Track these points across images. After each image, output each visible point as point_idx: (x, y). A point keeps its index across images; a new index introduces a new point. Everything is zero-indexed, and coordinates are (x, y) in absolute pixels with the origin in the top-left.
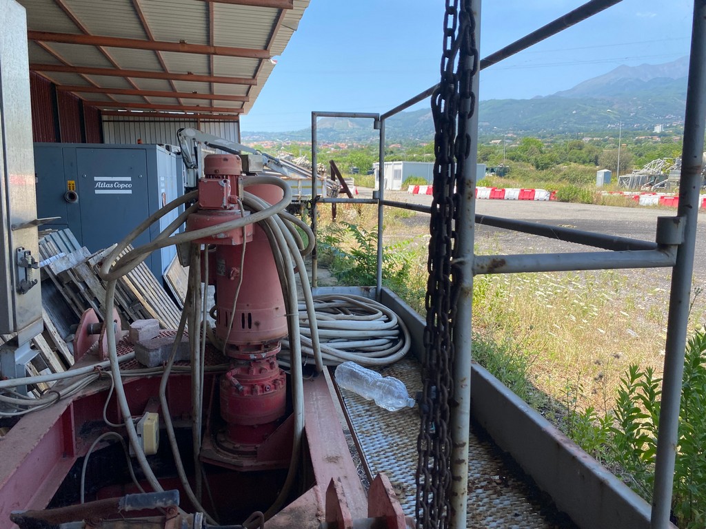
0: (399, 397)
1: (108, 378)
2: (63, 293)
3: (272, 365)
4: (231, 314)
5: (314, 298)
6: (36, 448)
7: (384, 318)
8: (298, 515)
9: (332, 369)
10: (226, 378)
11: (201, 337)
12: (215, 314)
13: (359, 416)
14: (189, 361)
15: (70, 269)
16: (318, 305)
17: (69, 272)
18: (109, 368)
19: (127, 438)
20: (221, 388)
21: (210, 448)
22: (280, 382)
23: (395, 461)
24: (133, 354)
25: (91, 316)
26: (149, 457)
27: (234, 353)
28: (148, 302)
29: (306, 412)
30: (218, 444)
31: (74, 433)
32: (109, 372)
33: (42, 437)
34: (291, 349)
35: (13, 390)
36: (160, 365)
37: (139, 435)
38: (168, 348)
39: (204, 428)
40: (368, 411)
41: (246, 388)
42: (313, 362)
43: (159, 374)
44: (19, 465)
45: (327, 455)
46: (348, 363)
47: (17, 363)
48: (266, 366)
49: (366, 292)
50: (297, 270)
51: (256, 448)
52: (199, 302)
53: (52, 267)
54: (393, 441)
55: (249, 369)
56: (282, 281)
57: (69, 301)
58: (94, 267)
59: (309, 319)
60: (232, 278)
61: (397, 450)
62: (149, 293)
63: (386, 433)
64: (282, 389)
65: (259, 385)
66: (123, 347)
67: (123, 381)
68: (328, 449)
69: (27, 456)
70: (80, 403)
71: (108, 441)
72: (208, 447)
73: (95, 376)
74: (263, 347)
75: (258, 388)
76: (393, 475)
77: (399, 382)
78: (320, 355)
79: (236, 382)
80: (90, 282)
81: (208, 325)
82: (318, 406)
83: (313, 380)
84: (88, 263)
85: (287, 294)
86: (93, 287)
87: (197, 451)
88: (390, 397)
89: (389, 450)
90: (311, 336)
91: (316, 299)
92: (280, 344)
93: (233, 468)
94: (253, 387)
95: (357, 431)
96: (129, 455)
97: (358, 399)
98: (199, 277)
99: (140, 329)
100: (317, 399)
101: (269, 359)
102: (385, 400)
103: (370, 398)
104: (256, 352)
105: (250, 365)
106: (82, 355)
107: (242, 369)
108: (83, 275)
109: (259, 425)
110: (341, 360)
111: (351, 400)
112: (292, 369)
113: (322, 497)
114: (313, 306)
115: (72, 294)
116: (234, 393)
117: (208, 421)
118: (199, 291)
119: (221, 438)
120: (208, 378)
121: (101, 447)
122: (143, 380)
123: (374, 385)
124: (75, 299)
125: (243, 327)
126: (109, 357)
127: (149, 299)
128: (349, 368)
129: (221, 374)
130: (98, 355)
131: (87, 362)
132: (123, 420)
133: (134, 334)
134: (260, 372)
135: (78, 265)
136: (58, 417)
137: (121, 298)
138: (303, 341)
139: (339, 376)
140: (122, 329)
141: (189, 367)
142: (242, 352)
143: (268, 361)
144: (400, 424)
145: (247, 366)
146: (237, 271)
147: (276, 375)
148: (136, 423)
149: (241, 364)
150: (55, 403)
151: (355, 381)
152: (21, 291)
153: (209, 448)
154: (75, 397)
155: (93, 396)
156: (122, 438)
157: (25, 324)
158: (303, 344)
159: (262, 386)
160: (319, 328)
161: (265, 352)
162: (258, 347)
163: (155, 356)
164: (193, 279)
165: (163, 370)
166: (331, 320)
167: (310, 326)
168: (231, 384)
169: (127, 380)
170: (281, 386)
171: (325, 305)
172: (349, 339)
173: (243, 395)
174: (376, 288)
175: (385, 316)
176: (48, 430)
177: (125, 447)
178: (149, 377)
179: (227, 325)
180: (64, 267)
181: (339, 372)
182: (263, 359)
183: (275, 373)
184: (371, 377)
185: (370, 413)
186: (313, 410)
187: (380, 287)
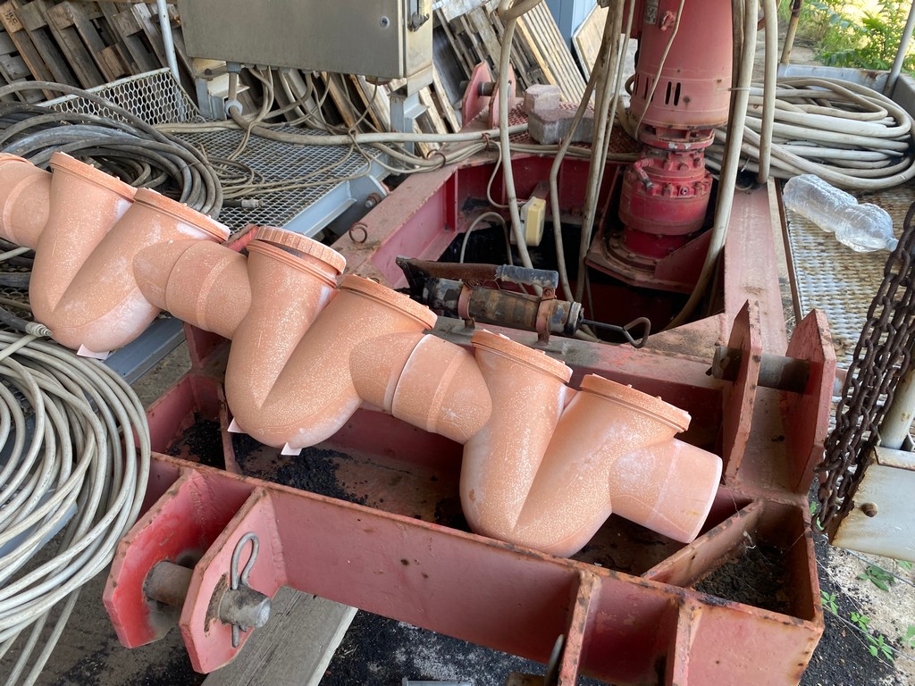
0: (877, 235)
1: (495, 150)
2: (454, 46)
3: (696, 163)
4: (654, 81)
5: (779, 80)
6: (421, 209)
7: (890, 120)
8: (693, 339)
9: (780, 183)
10: (633, 170)
11: (609, 116)
12: (632, 86)
13: (805, 248)
14: (590, 144)
15: (464, 15)
16: (783, 92)
17: (463, 20)
18: (498, 138)
19: (510, 223)
20: (625, 182)
21: (599, 252)
22: (703, 187)
23: (842, 311)
24: (525, 126)
25: (483, 73)
26: (530, 248)
27: (649, 138)
28: (550, 68)
29: (730, 229)
30: (609, 248)
31: (456, 205)
32: (498, 143)
33: (427, 199)
34: (727, 145)
35: (401, 145)
36: (556, 143)
37: (523, 221)
38: (567, 123)
39: (595, 229)
40: (820, 244)
41: (656, 186)
42: (755, 168)
43: (551, 154)
44: (405, 222)
45: (747, 284)
46: (809, 176)
47: (405, 117)
48: (687, 161)
49: (868, 80)
50: (763, 23)
51: (655, 263)
52: (615, 59)
53: (444, 11)
54: (848, 288)
55: (665, 161)
56: (736, 36)
57: (460, 58)
58: (492, 14)
59: (765, 105)
60: (664, 28)
61: (851, 299)
62: (553, 58)
63: (840, 276)
64: (703, 197)
65: (673, 184)
66: (515, 116)
67: (511, 155)
68: (750, 278)
69: (413, 217)
70: (466, 172)
71: (490, 222)
72: (597, 250)
73: (482, 146)
74: (688, 134)
75: (672, 189)
76: (835, 326)
77: (883, 213)
78: (769, 160)
79: (645, 176)
80: (485, 34)
81: (620, 102)
82: (748, 225)
83: (749, 193)
84: (484, 8)
85: (739, 58)
86: (488, 42)
87: (584, 254)
88: (861, 232)
89: (839, 297)
90: (762, 132)
91: (782, 83)
92: (713, 134)
93: (623, 280)
94: (665, 185)
95: (797, 265)
96: (509, 241)
97: (811, 227)
98: (619, 23)
99: (537, 95)
100: (749, 217)
101: (694, 152)
102: (852, 235)
103: (829, 229)
104: (678, 140)
105: (667, 157)
106: (469, 121)
107: (656, 161)
108: (478, 25)
109: (664, 236)
110: (798, 172)
111: (799, 227)
112: (722, 173)
113: (727, 327)
114: (774, 90)
115: (464, 49)
116: (639, 190)
117: (602, 220)
118: (616, 44)
119: (613, 242)
120: (610, 168)
121: (482, 228)
122: (534, 159)
123: (841, 213)
124: (467, 56)
125: (667, 102)
126: (499, 126)
127: (552, 65)
128: (809, 183)
129: (628, 165)
130: (487, 123)
131: (474, 128)
132: (507, 201)
133: (530, 101)
134: (679, 168)
135: (473, 10)
136: (442, 183)
137: (518, 59)
138: (748, 136)
139: (789, 193)
140: (517, 96)
141: (588, 150)
142: (660, 136)
143: (692, 155)
144: (866, 270)
145: (662, 159)
146: (673, 17)
147: (699, 177)
148: (520, 206)
149: (655, 154)
150: (441, 168)
151: (812, 203)
152: (412, 27)
153: (597, 252)
154: (460, 165)
155: (478, 168)
156: (504, 222)
157: (414, 70)
158: (745, 140)
159: (678, 188)
160: (776, 120)
161: (691, 141)
162: (682, 134)
163: (551, 131)
164: (611, 27)
165: (558, 149)
166: (798, 112)
167: (763, 116)
168: (639, 178)
169: (516, 156)
170: (703, 192)
171: (795, 92)
172: (819, 144)
173: (651, 194)
174: (889, 75)
175: (891, 118)
176: (432, 194)
177: (506, 230)
178: (541, 155)
179: (645, 97)
180: (458, 13)
181: (791, 187)
182: (685, 151)
183: (699, 174)
184: (839, 199)
185: (823, 248)
186: (741, 229)
187: (897, 73)
